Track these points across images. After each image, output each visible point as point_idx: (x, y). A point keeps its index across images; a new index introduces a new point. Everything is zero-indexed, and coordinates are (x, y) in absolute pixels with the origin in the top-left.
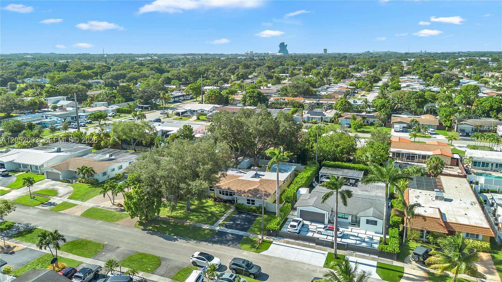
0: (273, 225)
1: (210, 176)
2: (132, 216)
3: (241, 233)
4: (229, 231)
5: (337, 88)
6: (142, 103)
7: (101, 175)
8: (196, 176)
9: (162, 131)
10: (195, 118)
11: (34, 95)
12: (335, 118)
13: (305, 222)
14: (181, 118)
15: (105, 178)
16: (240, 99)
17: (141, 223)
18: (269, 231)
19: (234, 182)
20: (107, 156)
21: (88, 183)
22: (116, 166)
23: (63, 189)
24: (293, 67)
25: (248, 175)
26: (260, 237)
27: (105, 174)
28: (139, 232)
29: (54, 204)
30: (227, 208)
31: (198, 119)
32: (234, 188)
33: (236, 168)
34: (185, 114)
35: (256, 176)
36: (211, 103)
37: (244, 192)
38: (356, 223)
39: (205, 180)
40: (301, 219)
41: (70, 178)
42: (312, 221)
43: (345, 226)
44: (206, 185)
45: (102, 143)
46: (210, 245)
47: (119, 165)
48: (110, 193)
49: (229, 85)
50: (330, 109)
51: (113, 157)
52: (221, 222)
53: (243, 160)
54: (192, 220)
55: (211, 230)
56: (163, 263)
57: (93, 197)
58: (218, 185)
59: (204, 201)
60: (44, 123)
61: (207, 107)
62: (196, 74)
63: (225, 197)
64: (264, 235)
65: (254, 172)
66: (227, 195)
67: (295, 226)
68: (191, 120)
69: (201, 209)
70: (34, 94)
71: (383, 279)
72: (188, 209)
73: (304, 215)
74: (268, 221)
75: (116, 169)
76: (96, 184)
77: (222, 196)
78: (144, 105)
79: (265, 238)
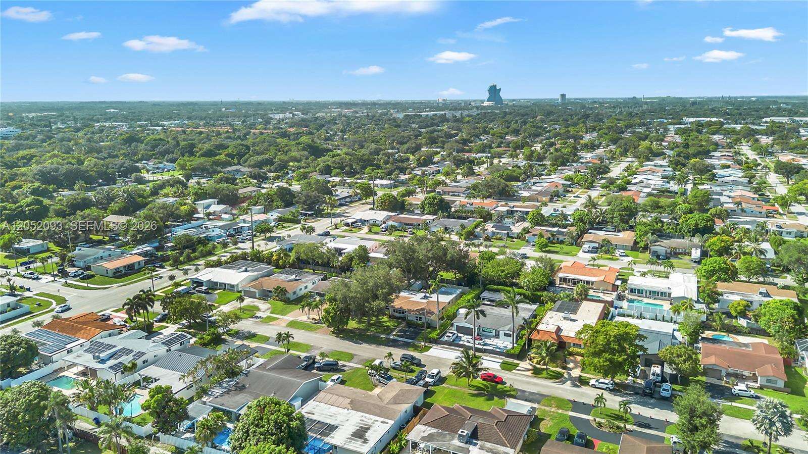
0: (434, 335)
1: (386, 297)
2: (328, 327)
3: (410, 341)
4: (401, 339)
5: (545, 184)
6: (306, 210)
7: (292, 294)
8: (375, 297)
9: (335, 248)
10: (366, 229)
11: (175, 195)
12: (522, 234)
13: (459, 335)
14: (351, 230)
15: (295, 297)
16: (419, 203)
17: (333, 332)
18: (430, 339)
19: (406, 302)
20: (294, 277)
21: (280, 301)
22: (302, 286)
23: (263, 305)
24: (499, 140)
25: (418, 297)
26: (423, 344)
27: (295, 293)
28: (333, 338)
29: (260, 317)
30: (399, 324)
31: (370, 231)
32: (405, 308)
33: (409, 290)
34: (355, 225)
35: (425, 297)
36: (384, 210)
37: (413, 311)
38: (497, 336)
39: (383, 300)
40: (456, 332)
41: (265, 295)
42: (465, 334)
43: (489, 337)
44: (383, 304)
45: (281, 262)
46: (386, 347)
47: (305, 285)
48: (306, 309)
49: (407, 177)
50: (521, 221)
51: (298, 278)
52: (394, 333)
53: (415, 283)
54: (372, 331)
55: (387, 338)
56: (355, 357)
57: (290, 312)
58: (392, 304)
59: (380, 317)
60: (210, 237)
61: (381, 215)
62: (364, 161)
63: (398, 315)
64: (426, 342)
65: (424, 294)
66: (400, 313)
67: (450, 337)
68: (362, 232)
69: (378, 324)
70: (175, 193)
71: (503, 369)
72: (369, 323)
73: (460, 329)
74: (430, 333)
75: (303, 289)
76: (288, 301)
77: (395, 314)
78: (307, 211)
79: (426, 344)
